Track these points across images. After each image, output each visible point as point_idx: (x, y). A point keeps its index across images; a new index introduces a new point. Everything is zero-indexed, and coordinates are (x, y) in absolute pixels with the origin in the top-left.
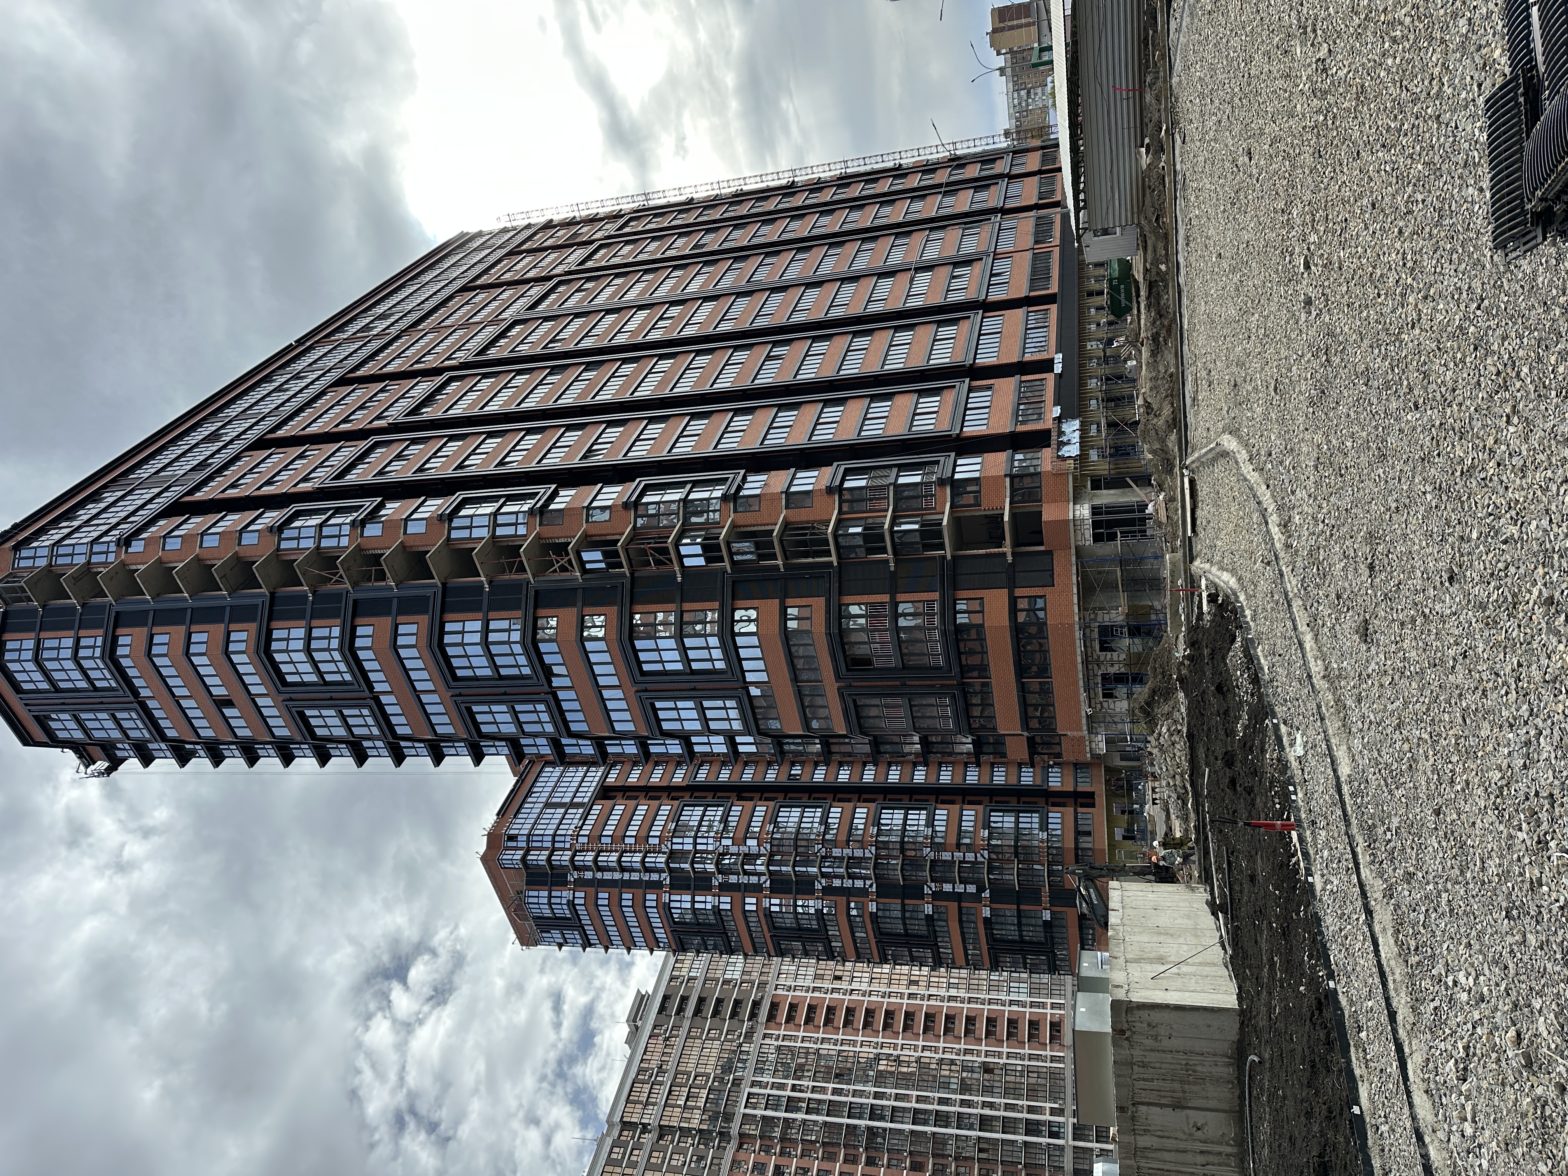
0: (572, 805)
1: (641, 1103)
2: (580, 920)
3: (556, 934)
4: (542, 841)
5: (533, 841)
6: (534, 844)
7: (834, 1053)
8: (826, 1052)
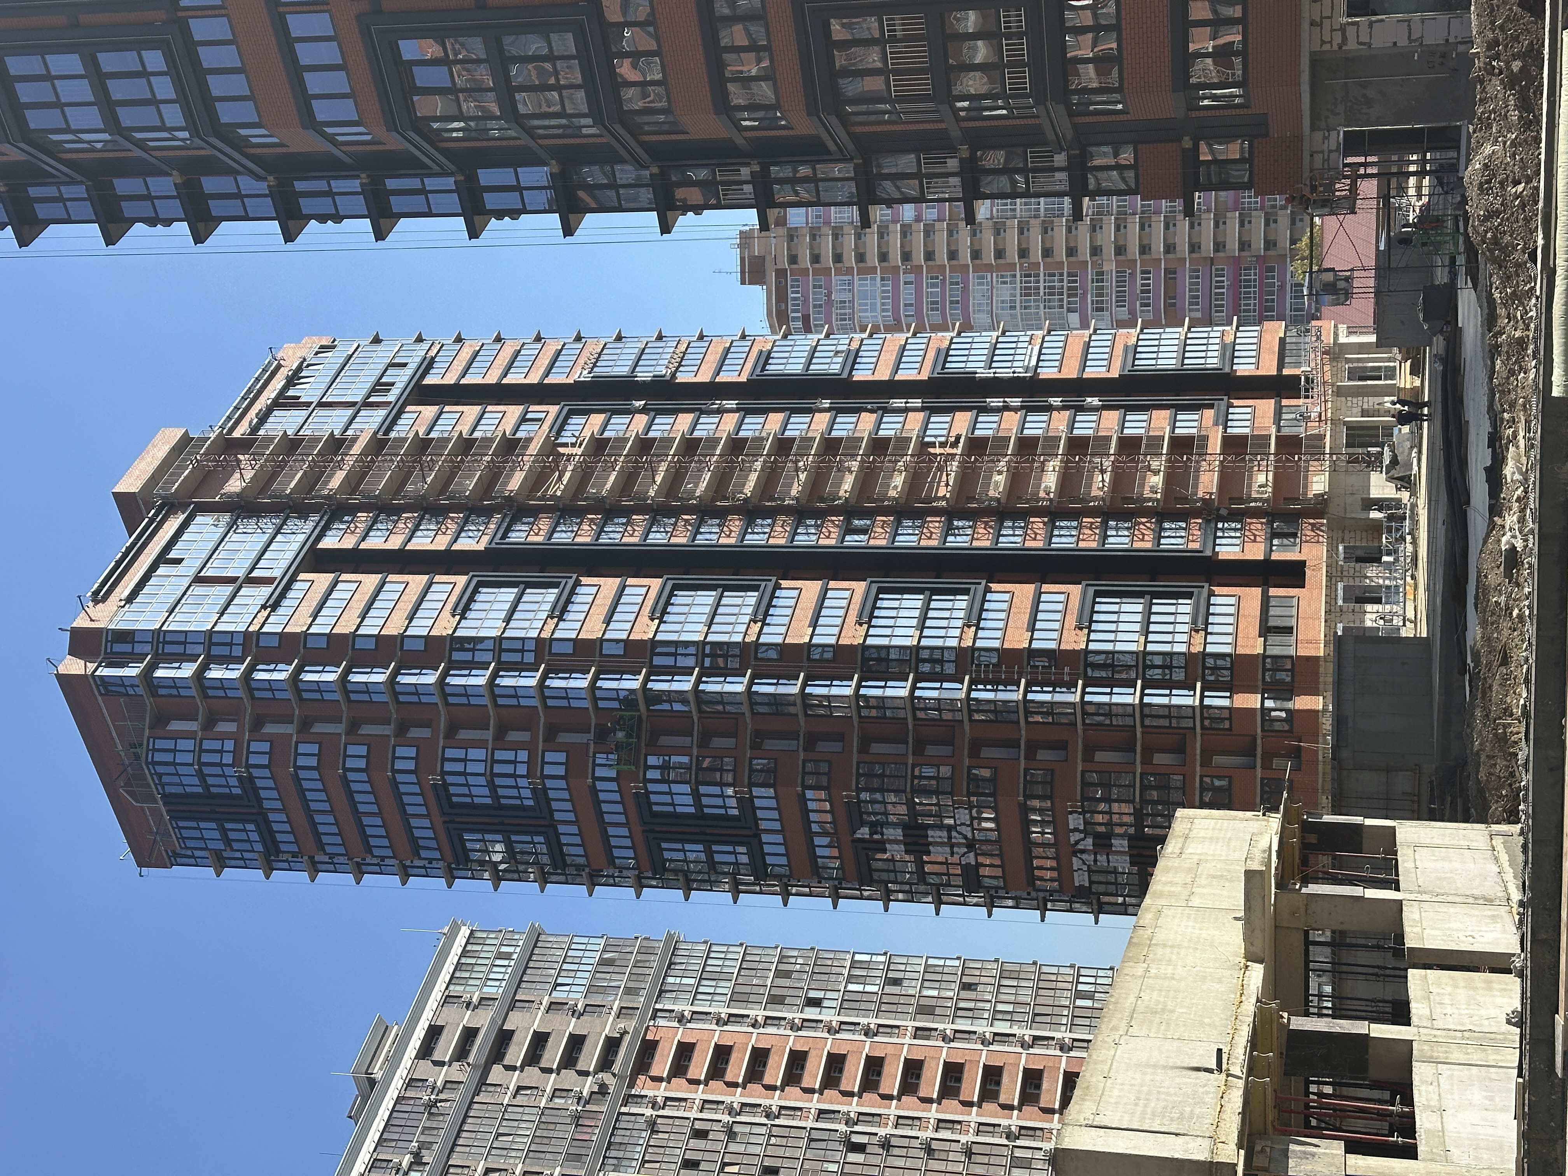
0: (250, 580)
2: (260, 800)
3: (210, 830)
4: (185, 643)
5: (165, 643)
6: (169, 649)
7: (763, 1130)
8: (747, 1129)
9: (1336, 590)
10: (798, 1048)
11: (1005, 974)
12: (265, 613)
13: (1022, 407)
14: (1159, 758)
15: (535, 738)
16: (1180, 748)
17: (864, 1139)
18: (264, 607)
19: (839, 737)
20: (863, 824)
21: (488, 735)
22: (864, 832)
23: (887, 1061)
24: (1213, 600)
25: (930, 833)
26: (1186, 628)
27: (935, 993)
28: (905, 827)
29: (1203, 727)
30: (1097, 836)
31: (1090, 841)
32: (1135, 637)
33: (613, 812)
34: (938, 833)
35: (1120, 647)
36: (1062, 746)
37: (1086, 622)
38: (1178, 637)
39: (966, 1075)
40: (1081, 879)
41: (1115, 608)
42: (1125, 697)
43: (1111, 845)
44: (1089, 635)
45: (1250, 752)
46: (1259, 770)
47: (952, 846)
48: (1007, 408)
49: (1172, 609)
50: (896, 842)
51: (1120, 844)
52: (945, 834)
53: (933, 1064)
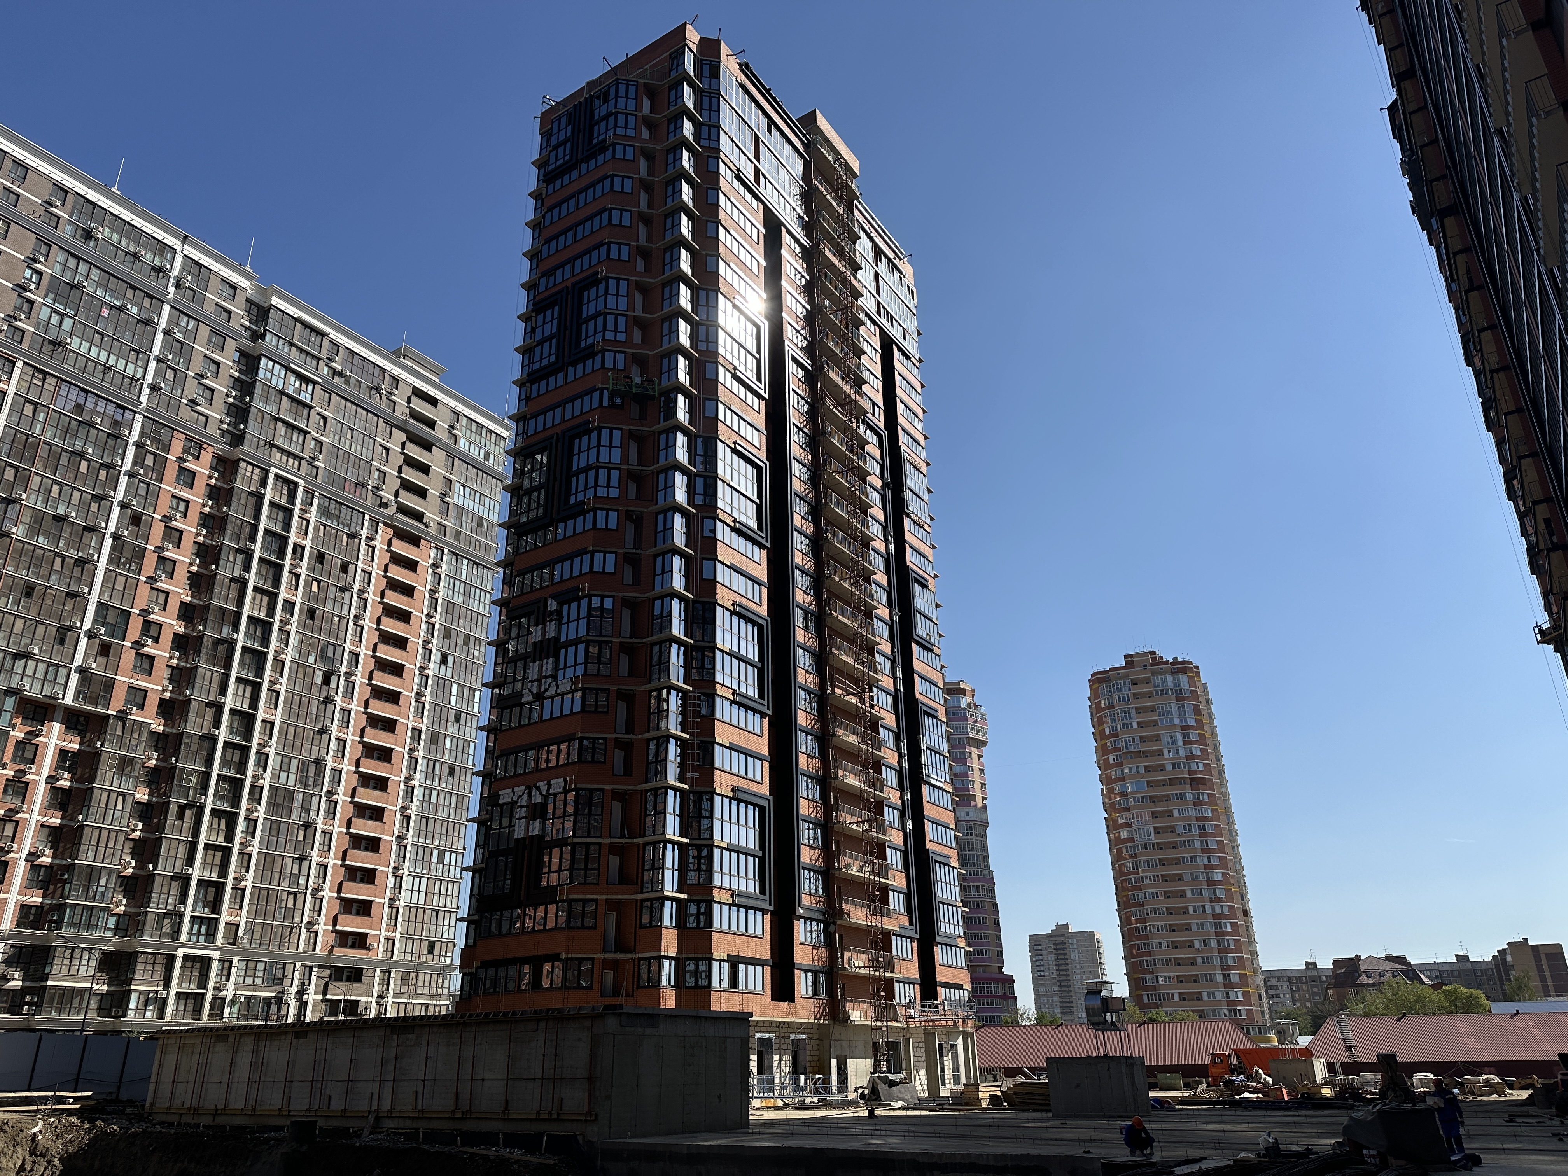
0: (757, 171)
2: (587, 159)
4: (710, 110)
5: (710, 98)
6: (706, 100)
7: (345, 612)
8: (347, 601)
9: (769, 1032)
10: (409, 644)
11: (460, 798)
12: (734, 169)
13: (901, 768)
14: (615, 860)
15: (636, 346)
16: (624, 879)
17: (333, 685)
18: (738, 170)
19: (636, 581)
20: (561, 604)
21: (638, 312)
22: (553, 605)
23: (395, 707)
24: (759, 913)
25: (551, 660)
26: (734, 886)
27: (448, 746)
28: (557, 639)
29: (643, 900)
30: (544, 806)
31: (539, 799)
32: (726, 839)
33: (573, 410)
34: (550, 667)
35: (717, 824)
36: (628, 771)
37: (739, 797)
38: (726, 879)
39: (381, 763)
40: (506, 796)
41: (751, 824)
42: (672, 829)
43: (535, 820)
44: (727, 797)
45: (620, 947)
46: (602, 956)
47: (539, 681)
48: (900, 756)
49: (751, 875)
50: (544, 632)
51: (535, 828)
52: (549, 673)
53: (391, 740)
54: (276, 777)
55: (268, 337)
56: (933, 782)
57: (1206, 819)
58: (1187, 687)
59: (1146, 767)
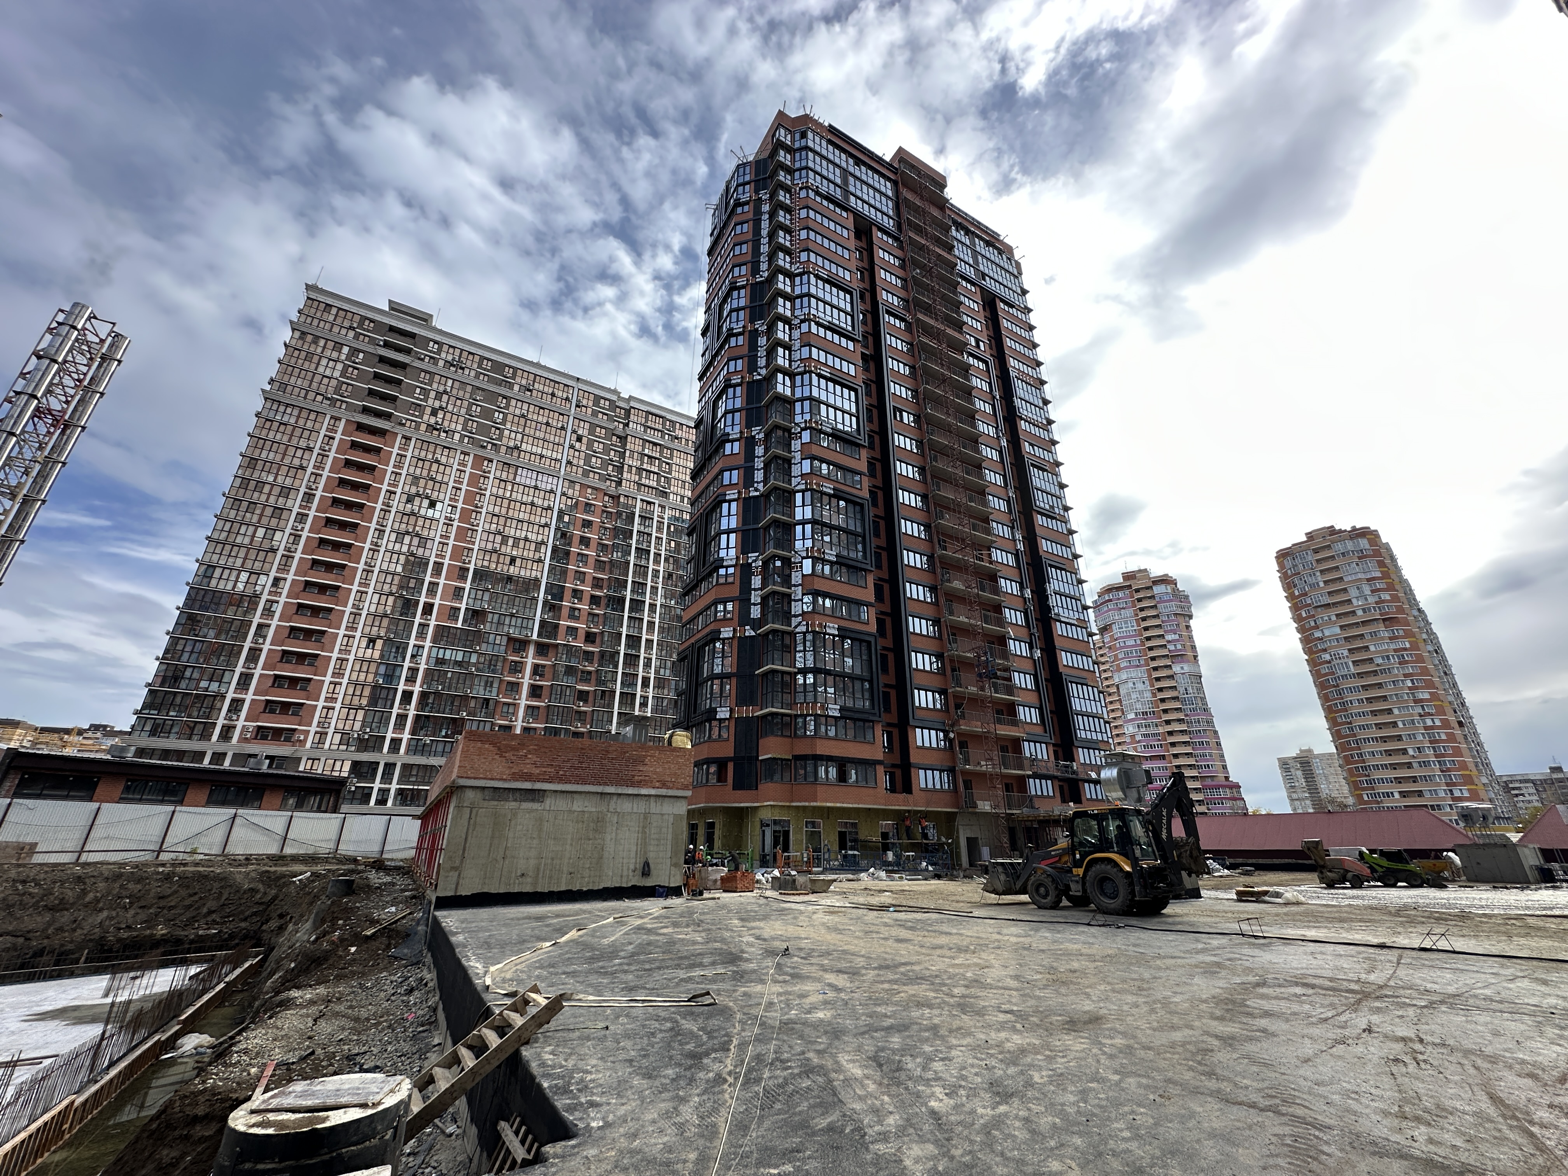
0: (846, 193)
1: (646, 421)
4: (801, 160)
5: (801, 152)
6: (798, 155)
13: (1027, 609)
48: (1025, 600)
54: (657, 672)
55: (631, 424)
56: (1063, 619)
57: (1405, 649)
58: (1368, 546)
59: (1337, 615)
